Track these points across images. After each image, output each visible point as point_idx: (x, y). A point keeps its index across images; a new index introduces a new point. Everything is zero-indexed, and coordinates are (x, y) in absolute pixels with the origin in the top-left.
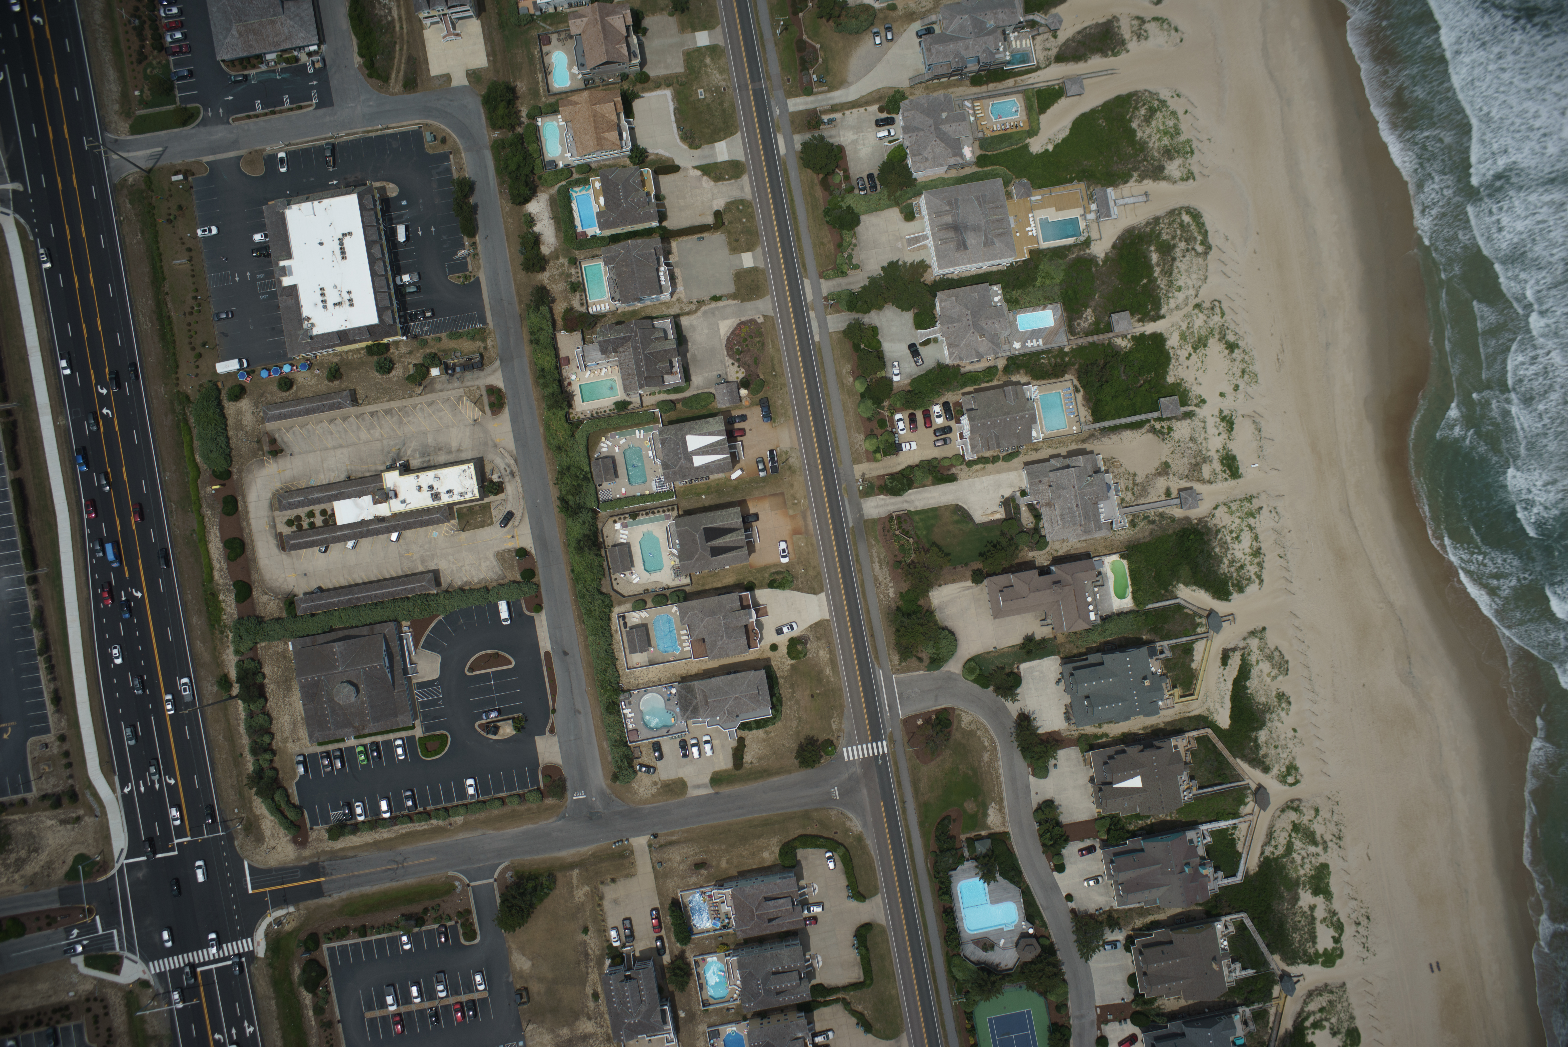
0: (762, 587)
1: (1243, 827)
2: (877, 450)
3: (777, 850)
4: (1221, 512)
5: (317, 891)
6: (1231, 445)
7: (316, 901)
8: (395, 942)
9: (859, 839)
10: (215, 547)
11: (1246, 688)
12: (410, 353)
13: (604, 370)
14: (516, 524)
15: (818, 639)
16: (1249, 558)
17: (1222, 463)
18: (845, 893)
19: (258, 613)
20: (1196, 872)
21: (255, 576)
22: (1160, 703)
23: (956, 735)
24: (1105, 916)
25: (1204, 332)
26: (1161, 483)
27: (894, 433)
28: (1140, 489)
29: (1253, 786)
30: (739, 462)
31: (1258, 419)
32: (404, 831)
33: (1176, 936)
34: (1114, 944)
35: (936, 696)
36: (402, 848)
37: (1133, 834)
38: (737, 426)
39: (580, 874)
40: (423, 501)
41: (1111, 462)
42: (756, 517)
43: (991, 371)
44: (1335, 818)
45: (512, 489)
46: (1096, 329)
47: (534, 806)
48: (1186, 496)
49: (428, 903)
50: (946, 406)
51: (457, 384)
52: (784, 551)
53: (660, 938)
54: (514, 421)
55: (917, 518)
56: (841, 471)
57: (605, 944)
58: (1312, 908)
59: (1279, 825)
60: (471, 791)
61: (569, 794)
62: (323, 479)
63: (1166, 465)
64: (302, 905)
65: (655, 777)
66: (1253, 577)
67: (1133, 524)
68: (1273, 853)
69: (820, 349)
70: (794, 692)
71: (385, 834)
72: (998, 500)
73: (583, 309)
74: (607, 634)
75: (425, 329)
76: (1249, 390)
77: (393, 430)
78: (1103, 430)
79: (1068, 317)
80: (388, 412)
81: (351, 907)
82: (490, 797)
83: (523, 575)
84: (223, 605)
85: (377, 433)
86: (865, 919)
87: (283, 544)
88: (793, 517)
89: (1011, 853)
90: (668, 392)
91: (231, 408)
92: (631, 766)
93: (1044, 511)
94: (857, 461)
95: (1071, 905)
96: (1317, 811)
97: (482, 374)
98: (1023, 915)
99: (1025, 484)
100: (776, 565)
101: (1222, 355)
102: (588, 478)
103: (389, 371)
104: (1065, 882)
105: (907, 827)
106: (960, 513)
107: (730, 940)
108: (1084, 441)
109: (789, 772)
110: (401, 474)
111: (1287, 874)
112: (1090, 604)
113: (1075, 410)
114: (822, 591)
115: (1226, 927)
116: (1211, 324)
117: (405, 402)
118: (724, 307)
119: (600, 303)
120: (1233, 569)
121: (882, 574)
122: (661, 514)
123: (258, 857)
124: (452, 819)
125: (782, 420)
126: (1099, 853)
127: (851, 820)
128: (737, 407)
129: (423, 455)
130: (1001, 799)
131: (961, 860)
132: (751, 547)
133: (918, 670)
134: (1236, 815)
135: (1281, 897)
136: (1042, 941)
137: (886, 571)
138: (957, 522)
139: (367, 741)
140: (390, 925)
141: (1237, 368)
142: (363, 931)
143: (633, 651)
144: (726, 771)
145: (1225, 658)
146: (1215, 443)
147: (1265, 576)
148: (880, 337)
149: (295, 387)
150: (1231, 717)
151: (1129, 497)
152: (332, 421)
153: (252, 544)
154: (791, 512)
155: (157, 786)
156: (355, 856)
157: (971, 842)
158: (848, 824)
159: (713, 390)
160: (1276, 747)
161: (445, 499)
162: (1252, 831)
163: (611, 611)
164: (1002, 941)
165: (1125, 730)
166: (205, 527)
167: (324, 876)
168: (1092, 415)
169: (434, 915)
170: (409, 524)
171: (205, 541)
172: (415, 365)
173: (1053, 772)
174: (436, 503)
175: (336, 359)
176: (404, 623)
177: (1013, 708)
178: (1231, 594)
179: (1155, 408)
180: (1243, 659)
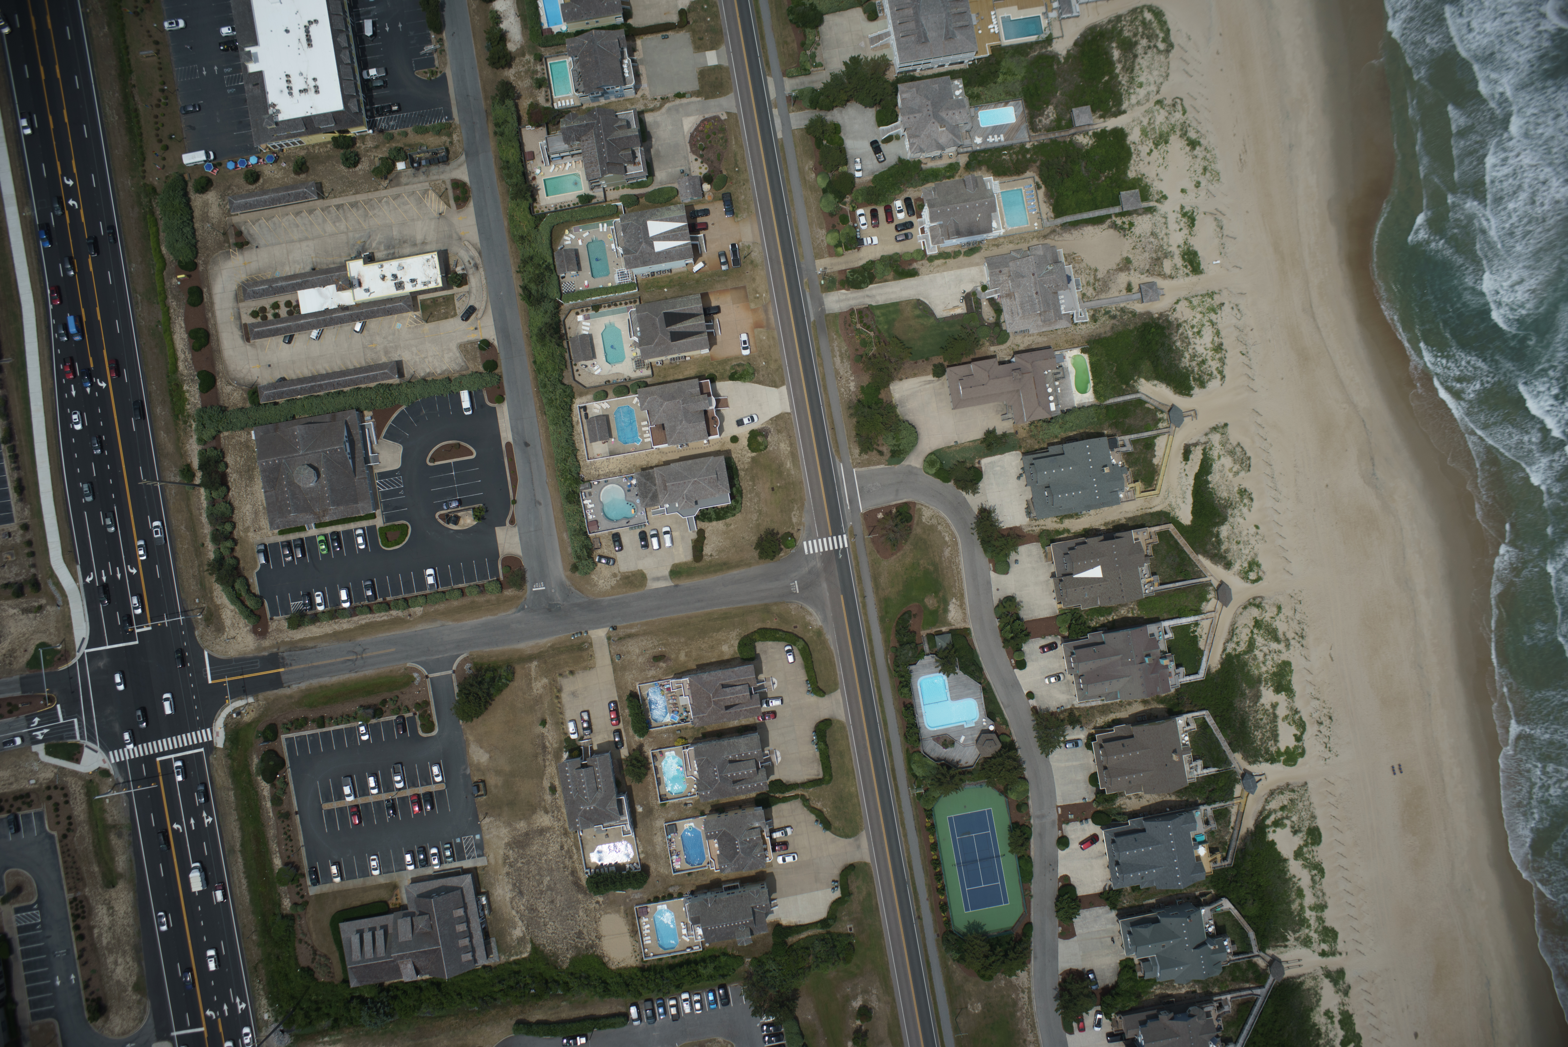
0: (723, 379)
1: (1205, 624)
2: (839, 244)
3: (736, 643)
4: (1182, 306)
5: (276, 682)
6: (1192, 241)
7: (275, 691)
8: (353, 733)
9: (819, 633)
10: (180, 338)
11: (1208, 482)
12: (376, 147)
13: (568, 165)
14: (479, 316)
15: (779, 432)
16: (1210, 353)
17: (1183, 258)
18: (804, 688)
19: (221, 403)
20: (1158, 663)
21: (219, 367)
22: (1121, 496)
23: (917, 530)
24: (1066, 714)
25: (1165, 129)
26: (1123, 279)
27: (856, 228)
28: (1101, 285)
29: (1216, 584)
30: (701, 255)
31: (1220, 217)
32: (363, 622)
33: (1136, 730)
34: (1075, 743)
35: (897, 491)
36: (361, 639)
37: (1095, 629)
38: (700, 220)
39: (538, 666)
40: (386, 290)
41: (1071, 258)
42: (718, 310)
43: (952, 169)
44: (1298, 616)
45: (476, 281)
46: (1057, 125)
47: (493, 598)
48: (1148, 291)
49: (386, 695)
50: (907, 202)
51: (422, 178)
52: (745, 342)
53: (618, 732)
54: (479, 215)
55: (878, 313)
56: (803, 266)
57: (563, 737)
58: (1274, 706)
59: (1241, 621)
60: (430, 580)
61: (528, 585)
62: (288, 271)
63: (1127, 261)
64: (261, 696)
65: (614, 569)
66: (1215, 372)
67: (1094, 319)
68: (1235, 650)
69: (782, 145)
70: (754, 485)
71: (345, 624)
72: (960, 296)
73: (549, 105)
74: (568, 424)
75: (392, 123)
76: (1211, 188)
77: (359, 223)
78: (1064, 226)
79: (1029, 114)
80: (354, 205)
81: (310, 699)
82: (449, 588)
83: (486, 367)
84: (187, 395)
85: (342, 226)
86: (824, 715)
87: (248, 334)
88: (754, 311)
89: (971, 650)
90: (632, 186)
91: (197, 200)
92: (590, 556)
93: (1005, 304)
94: (819, 256)
95: (1032, 702)
96: (1279, 608)
97: (447, 168)
98: (983, 712)
99: (986, 280)
100: (737, 358)
101: (1183, 152)
102: (551, 269)
103: (355, 164)
104: (1026, 679)
105: (867, 622)
106: (922, 308)
107: (689, 734)
108: (1045, 237)
109: (749, 565)
110: (365, 263)
111: (1249, 671)
112: (1050, 394)
113: (1036, 207)
114: (783, 384)
115: (1188, 724)
116: (1173, 121)
117: (371, 195)
118: (688, 104)
119: (565, 99)
120: (1194, 364)
121: (844, 368)
122: (624, 306)
123: (218, 647)
124: (412, 610)
125: (745, 215)
126: (1061, 648)
127: (811, 614)
128: (699, 202)
129: (388, 247)
130: (962, 595)
131: (921, 654)
132: (712, 340)
133: (879, 464)
134: (1198, 612)
135: (1243, 694)
136: (1003, 738)
137: (847, 364)
138: (918, 317)
139: (328, 530)
140: (348, 716)
141: (1199, 165)
142: (321, 723)
143: (593, 439)
144: (686, 563)
145: (1187, 453)
146: (1176, 238)
147: (1226, 372)
148: (842, 135)
149: (261, 180)
150: (1193, 513)
151: (1090, 292)
152: (297, 214)
153: (217, 336)
154: (753, 306)
155: (119, 576)
156: (315, 647)
157: (931, 637)
158: (808, 618)
159: (676, 185)
160: (1238, 543)
161: (409, 288)
162: (1213, 627)
163: (572, 402)
164: (963, 738)
165: (1087, 526)
166: (170, 318)
167: (284, 667)
168: (1054, 211)
169: (392, 707)
170: (372, 312)
171: (169, 332)
172: (381, 159)
173: (1014, 568)
174: (400, 292)
175: (303, 153)
176: (366, 413)
177: (974, 501)
178: (1192, 388)
179: (1116, 202)
180: (1205, 453)
